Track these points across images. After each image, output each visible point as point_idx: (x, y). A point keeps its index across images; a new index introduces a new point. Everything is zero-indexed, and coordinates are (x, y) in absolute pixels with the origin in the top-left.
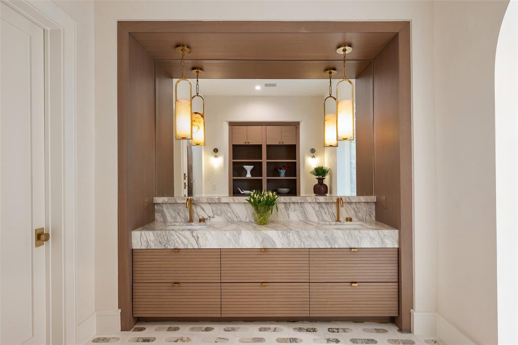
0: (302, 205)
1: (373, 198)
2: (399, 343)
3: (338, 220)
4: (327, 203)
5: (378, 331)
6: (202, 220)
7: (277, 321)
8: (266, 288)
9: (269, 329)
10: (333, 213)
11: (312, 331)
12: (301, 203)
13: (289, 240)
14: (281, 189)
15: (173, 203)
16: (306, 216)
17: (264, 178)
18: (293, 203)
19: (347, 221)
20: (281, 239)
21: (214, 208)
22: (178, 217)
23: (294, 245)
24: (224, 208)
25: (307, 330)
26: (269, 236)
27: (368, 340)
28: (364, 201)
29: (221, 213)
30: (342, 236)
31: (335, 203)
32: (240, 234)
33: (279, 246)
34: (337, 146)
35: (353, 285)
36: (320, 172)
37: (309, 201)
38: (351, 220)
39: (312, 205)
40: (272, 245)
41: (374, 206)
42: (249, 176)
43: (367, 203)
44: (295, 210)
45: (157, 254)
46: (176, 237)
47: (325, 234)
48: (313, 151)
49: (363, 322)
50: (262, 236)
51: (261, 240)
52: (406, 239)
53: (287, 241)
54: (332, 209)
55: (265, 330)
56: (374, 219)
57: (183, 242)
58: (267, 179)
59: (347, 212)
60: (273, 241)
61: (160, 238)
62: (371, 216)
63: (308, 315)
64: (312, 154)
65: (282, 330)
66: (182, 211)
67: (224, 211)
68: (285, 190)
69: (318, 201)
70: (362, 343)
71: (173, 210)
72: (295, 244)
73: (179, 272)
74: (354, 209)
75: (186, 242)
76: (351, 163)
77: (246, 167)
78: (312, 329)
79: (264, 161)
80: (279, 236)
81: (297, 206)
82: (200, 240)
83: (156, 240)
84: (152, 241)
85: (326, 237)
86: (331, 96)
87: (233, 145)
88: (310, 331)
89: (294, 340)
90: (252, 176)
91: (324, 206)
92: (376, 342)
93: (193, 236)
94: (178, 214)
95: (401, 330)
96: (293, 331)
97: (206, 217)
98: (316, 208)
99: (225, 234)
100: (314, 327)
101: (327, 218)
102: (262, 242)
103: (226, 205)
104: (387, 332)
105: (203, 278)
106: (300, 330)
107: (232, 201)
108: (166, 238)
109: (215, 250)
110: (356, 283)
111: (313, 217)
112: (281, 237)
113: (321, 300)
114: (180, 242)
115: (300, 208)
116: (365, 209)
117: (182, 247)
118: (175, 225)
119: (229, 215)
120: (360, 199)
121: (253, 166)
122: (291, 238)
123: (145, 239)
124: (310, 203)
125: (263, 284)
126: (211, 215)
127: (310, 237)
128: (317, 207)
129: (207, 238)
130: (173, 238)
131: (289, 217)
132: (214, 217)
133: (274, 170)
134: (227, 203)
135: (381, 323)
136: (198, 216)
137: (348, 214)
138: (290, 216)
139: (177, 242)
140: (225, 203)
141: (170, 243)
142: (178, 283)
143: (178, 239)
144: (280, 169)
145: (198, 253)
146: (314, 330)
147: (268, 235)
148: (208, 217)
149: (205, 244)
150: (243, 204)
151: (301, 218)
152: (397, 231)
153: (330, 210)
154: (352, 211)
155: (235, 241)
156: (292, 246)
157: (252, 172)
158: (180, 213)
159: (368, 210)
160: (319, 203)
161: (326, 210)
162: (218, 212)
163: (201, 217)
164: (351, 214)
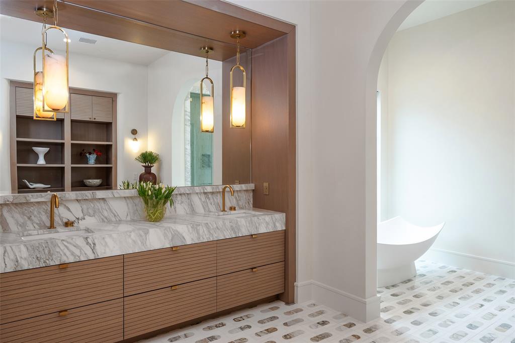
0: (189, 196)
1: (251, 186)
2: (293, 313)
3: (224, 210)
4: (212, 193)
5: (272, 309)
6: (68, 224)
7: (181, 328)
8: (176, 291)
9: (179, 337)
10: (218, 203)
11: (221, 326)
12: (188, 194)
13: (198, 233)
14: (90, 181)
15: (21, 204)
16: (193, 208)
17: (68, 164)
18: (180, 194)
19: (231, 210)
20: (191, 234)
21: (85, 207)
22: (29, 223)
23: (204, 239)
24: (98, 205)
25: (217, 326)
26: (179, 233)
27: (271, 318)
28: (245, 189)
29: (95, 212)
30: (245, 224)
31: (219, 192)
32: (147, 233)
33: (189, 242)
34: (213, 132)
35: (254, 270)
36: (148, 158)
37: (197, 192)
38: (235, 209)
39: (199, 195)
40: (182, 242)
41: (252, 194)
42: (41, 162)
43: (247, 191)
44: (182, 202)
45: (32, 275)
46: (62, 247)
47: (231, 224)
48: (134, 132)
49: (256, 306)
50: (171, 233)
51: (170, 238)
52: (291, 222)
53: (196, 235)
54: (217, 199)
55: (176, 340)
56: (252, 206)
57: (73, 254)
58: (72, 167)
59: (230, 201)
60: (183, 237)
61: (37, 252)
62: (249, 204)
63: (215, 311)
64: (134, 136)
65: (193, 334)
66: (35, 213)
67: (99, 209)
68: (97, 182)
69: (206, 191)
70: (268, 321)
71: (19, 213)
72: (205, 237)
73: (66, 295)
74: (236, 198)
75: (77, 252)
76: (185, 149)
77: (37, 149)
78: (220, 324)
79: (68, 141)
80: (189, 231)
81: (184, 197)
82: (97, 247)
83: (30, 255)
84: (25, 259)
85: (232, 226)
86: (207, 78)
87: (18, 117)
88: (219, 327)
89: (212, 338)
90: (46, 164)
91: (210, 196)
92: (278, 318)
93: (88, 243)
94: (29, 218)
95: (288, 303)
96: (203, 331)
97: (72, 219)
98: (202, 199)
99: (130, 236)
100: (220, 322)
101: (213, 208)
102: (172, 240)
103: (102, 202)
104: (279, 308)
105: (101, 296)
106: (210, 328)
107: (111, 196)
108: (46, 252)
109: (116, 258)
110: (255, 268)
111: (200, 209)
112: (191, 231)
113: (227, 292)
114: (68, 253)
115: (187, 201)
116: (245, 197)
117: (71, 259)
118: (30, 235)
119: (106, 214)
120: (241, 187)
121: (49, 149)
122: (201, 232)
123: (12, 257)
124: (197, 193)
125: (173, 288)
126: (80, 215)
127: (218, 228)
128: (203, 197)
129: (106, 243)
130: (58, 250)
131: (175, 210)
132: (84, 219)
133: (80, 154)
134: (103, 199)
135: (270, 302)
136: (61, 219)
137: (231, 203)
138: (177, 209)
139: (65, 255)
140: (99, 199)
141: (54, 257)
142: (66, 310)
143: (66, 251)
144: (90, 154)
145: (94, 265)
146: (223, 325)
147: (177, 231)
148: (75, 219)
149: (103, 251)
150: (124, 199)
151: (188, 211)
152: (285, 214)
153: (216, 200)
154: (234, 200)
155: (142, 243)
156: (202, 240)
157: (46, 156)
158: (33, 217)
159: (247, 198)
160: (205, 193)
161: (212, 201)
162: (90, 211)
163: (65, 220)
164: (234, 204)
